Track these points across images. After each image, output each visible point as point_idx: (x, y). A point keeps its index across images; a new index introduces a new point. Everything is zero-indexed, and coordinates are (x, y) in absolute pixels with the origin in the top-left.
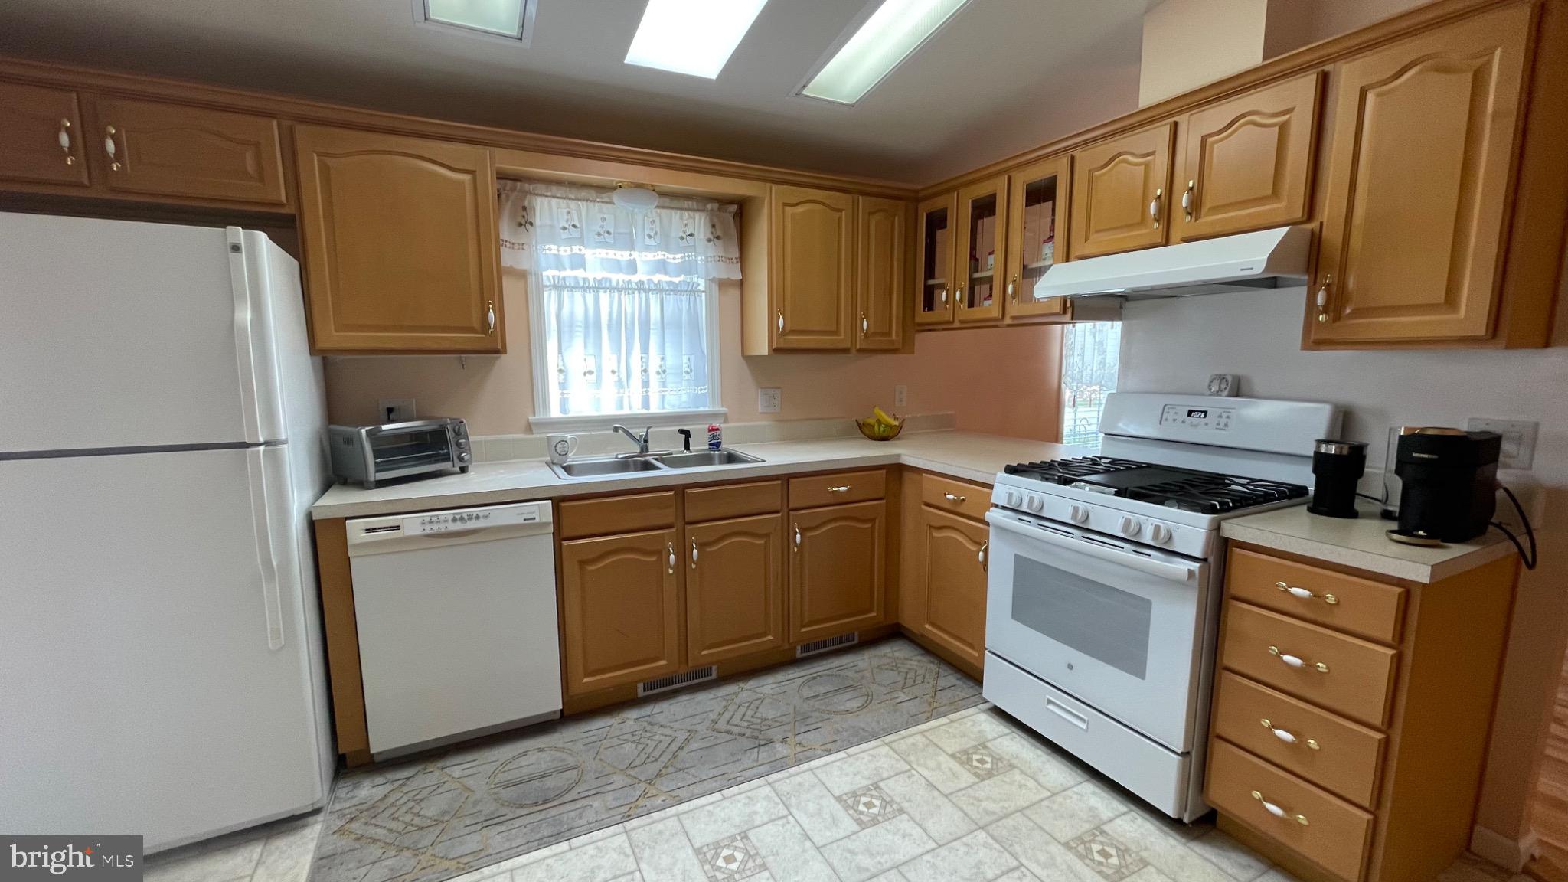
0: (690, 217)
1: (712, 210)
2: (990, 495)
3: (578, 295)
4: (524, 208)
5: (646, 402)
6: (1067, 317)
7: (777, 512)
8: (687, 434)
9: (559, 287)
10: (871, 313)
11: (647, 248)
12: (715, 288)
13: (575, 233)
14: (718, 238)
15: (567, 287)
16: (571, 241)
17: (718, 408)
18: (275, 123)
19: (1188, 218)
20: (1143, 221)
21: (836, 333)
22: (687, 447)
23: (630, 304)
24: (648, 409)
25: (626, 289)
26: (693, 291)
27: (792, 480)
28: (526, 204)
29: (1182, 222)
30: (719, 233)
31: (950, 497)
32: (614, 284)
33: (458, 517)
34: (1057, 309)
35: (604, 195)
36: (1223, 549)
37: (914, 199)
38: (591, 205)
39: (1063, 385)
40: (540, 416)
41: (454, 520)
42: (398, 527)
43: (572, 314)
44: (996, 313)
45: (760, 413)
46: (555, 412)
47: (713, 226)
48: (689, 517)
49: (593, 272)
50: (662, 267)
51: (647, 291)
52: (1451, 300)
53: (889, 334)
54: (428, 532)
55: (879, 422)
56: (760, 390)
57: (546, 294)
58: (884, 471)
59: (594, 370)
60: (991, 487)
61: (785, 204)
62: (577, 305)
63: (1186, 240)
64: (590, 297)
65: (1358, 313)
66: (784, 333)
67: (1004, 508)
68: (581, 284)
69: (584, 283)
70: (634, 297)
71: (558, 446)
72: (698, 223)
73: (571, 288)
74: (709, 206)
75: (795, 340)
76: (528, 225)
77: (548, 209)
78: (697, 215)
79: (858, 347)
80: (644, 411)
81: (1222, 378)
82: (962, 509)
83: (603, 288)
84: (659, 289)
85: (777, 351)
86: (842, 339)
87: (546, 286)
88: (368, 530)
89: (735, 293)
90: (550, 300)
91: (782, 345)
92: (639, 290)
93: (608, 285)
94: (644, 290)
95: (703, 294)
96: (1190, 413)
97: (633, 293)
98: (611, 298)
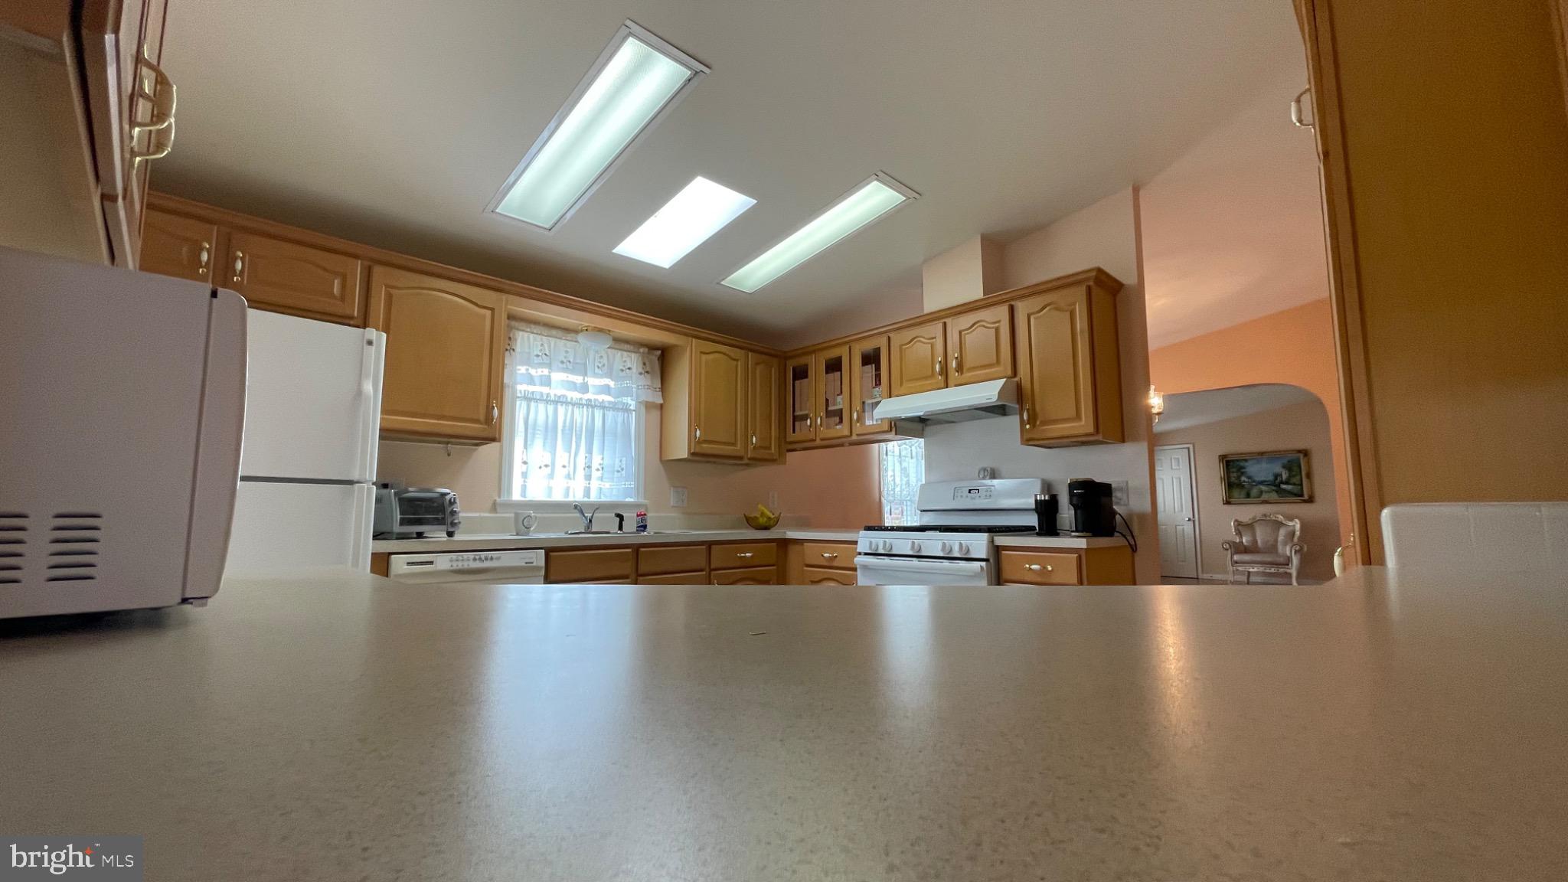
0: (628, 356)
1: (643, 353)
2: (856, 548)
3: (542, 406)
4: (510, 338)
5: (587, 492)
6: (893, 432)
7: (701, 570)
8: (621, 517)
9: (529, 398)
10: (758, 431)
11: (596, 375)
12: (643, 409)
13: (546, 360)
14: (647, 372)
15: (535, 399)
16: (541, 365)
17: (642, 500)
18: (359, 262)
19: (957, 374)
20: (933, 375)
21: (734, 444)
22: (620, 528)
23: (580, 416)
24: (589, 498)
25: (578, 404)
26: (626, 409)
27: (713, 547)
28: (511, 336)
29: (953, 375)
30: (648, 369)
31: (826, 555)
32: (569, 400)
33: (477, 557)
34: (886, 427)
35: (569, 335)
36: (997, 550)
37: (783, 357)
38: (558, 340)
39: (883, 499)
40: (504, 498)
41: (475, 559)
42: (431, 563)
43: (536, 420)
44: (846, 432)
45: (673, 507)
46: (516, 496)
47: (644, 364)
48: (641, 571)
49: (556, 391)
50: (606, 390)
51: (593, 407)
52: (1078, 417)
53: (769, 448)
54: (455, 567)
55: (763, 514)
56: (672, 489)
57: (518, 403)
58: (774, 544)
59: (550, 464)
60: (856, 543)
61: (701, 352)
62: (541, 413)
63: (956, 386)
64: (551, 408)
65: (1044, 423)
66: (700, 442)
67: (866, 554)
68: (545, 398)
69: (547, 397)
70: (583, 411)
71: (525, 520)
72: (632, 361)
73: (536, 400)
74: (641, 350)
75: (707, 448)
76: (512, 351)
77: (526, 341)
78: (633, 355)
79: (749, 456)
80: (586, 499)
81: (985, 470)
82: (835, 564)
83: (560, 402)
84: (602, 406)
85: (693, 454)
86: (738, 449)
87: (519, 397)
88: (409, 564)
89: (656, 414)
90: (521, 409)
91: (698, 450)
92: (588, 405)
93: (564, 400)
94: (592, 406)
95: (634, 413)
96: (970, 491)
97: (583, 407)
98: (567, 410)
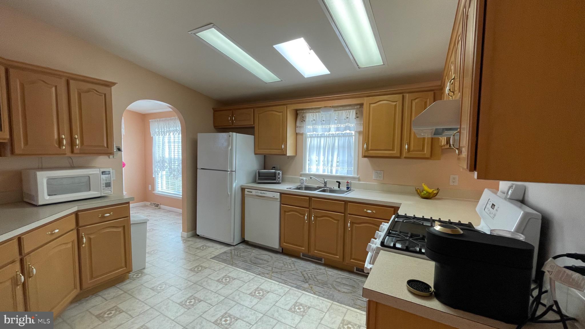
3: (316, 139)
4: (303, 117)
8: (339, 183)
9: (311, 137)
11: (335, 124)
12: (357, 135)
13: (314, 122)
15: (313, 137)
16: (313, 124)
17: (355, 176)
21: (393, 150)
22: (339, 187)
23: (330, 140)
25: (329, 136)
26: (350, 136)
28: (304, 116)
32: (325, 135)
38: (319, 113)
40: (303, 172)
41: (260, 193)
42: (252, 192)
43: (314, 144)
46: (307, 172)
47: (357, 114)
49: (320, 132)
50: (338, 129)
53: (424, 152)
54: (256, 194)
56: (374, 171)
57: (308, 139)
59: (318, 160)
61: (370, 104)
62: (315, 141)
64: (319, 139)
66: (366, 150)
68: (317, 136)
69: (317, 135)
71: (301, 181)
72: (352, 113)
73: (314, 137)
75: (370, 153)
76: (303, 121)
77: (310, 117)
78: (351, 111)
79: (404, 156)
83: (323, 137)
84: (339, 136)
86: (396, 153)
87: (308, 137)
91: (366, 155)
92: (332, 136)
94: (334, 136)
95: (354, 137)
98: (324, 139)
